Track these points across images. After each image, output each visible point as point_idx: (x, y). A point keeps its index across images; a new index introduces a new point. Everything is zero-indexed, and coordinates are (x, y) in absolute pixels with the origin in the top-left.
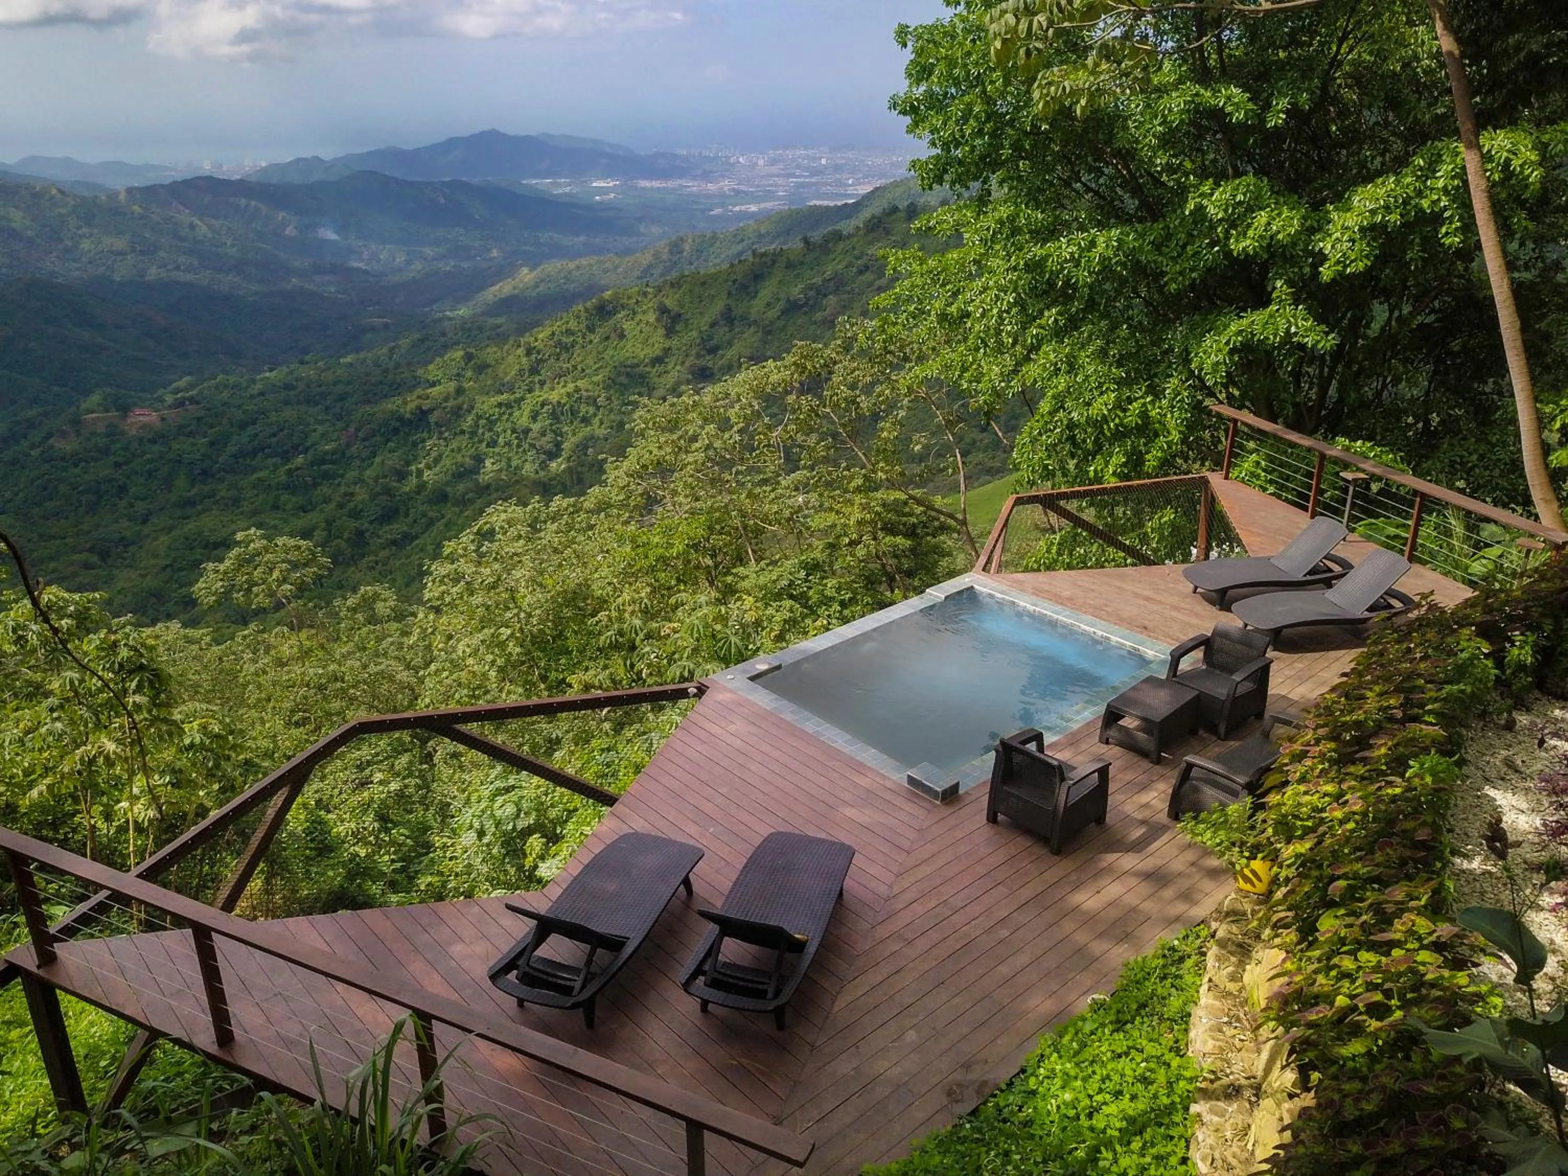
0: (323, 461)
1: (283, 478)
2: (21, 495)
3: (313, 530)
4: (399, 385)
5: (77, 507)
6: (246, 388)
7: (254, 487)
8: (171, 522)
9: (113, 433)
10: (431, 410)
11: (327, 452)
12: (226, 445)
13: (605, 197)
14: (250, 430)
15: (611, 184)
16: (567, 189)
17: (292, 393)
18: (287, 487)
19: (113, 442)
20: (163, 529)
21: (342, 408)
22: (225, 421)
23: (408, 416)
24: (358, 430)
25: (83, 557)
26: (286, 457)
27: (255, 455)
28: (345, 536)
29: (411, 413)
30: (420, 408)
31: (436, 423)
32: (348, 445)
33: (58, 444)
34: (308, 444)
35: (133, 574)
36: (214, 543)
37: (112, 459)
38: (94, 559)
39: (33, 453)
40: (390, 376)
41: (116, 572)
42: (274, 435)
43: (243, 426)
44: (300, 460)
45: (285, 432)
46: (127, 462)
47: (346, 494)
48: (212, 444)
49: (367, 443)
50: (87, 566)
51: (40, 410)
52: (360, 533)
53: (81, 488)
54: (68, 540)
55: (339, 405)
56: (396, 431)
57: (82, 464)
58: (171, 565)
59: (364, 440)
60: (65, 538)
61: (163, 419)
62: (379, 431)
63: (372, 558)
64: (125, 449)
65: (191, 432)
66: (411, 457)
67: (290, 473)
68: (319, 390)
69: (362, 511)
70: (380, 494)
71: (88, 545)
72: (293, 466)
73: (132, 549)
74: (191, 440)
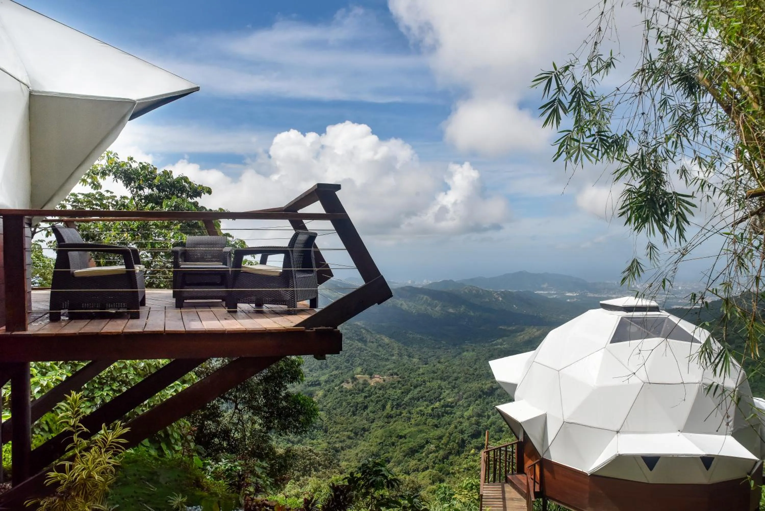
0: (447, 406)
1: (430, 411)
2: (329, 404)
3: (443, 436)
4: (481, 376)
5: (348, 412)
6: (416, 370)
7: (418, 413)
8: (383, 424)
9: (365, 383)
10: (497, 389)
11: (449, 402)
12: (408, 394)
13: (572, 300)
14: (418, 389)
15: (575, 295)
16: (555, 296)
17: (436, 375)
18: (431, 415)
19: (365, 387)
20: (379, 426)
21: (455, 383)
22: (409, 384)
23: (486, 390)
24: (464, 394)
25: (349, 433)
26: (431, 402)
27: (419, 400)
28: (457, 441)
29: (488, 389)
30: (492, 388)
31: (498, 395)
32: (459, 400)
33: (345, 385)
34: (441, 397)
35: (367, 444)
36: (401, 436)
37: (364, 394)
38: (352, 435)
39: (336, 388)
40: (477, 372)
41: (359, 442)
42: (427, 392)
43: (415, 387)
44: (437, 404)
45: (432, 391)
46: (370, 396)
47: (459, 422)
48: (403, 393)
49: (467, 400)
50: (349, 437)
51: (340, 371)
52: (463, 441)
53: (351, 405)
54: (344, 425)
55: (454, 382)
56: (480, 397)
57: (353, 395)
58: (382, 443)
59: (466, 398)
60: (342, 424)
61: (384, 381)
62: (473, 395)
63: (467, 453)
64: (369, 391)
65: (395, 387)
66: (485, 409)
67: (433, 409)
68: (447, 374)
69: (465, 430)
70: (473, 424)
71: (351, 429)
72: (435, 407)
73: (367, 433)
74: (394, 390)
